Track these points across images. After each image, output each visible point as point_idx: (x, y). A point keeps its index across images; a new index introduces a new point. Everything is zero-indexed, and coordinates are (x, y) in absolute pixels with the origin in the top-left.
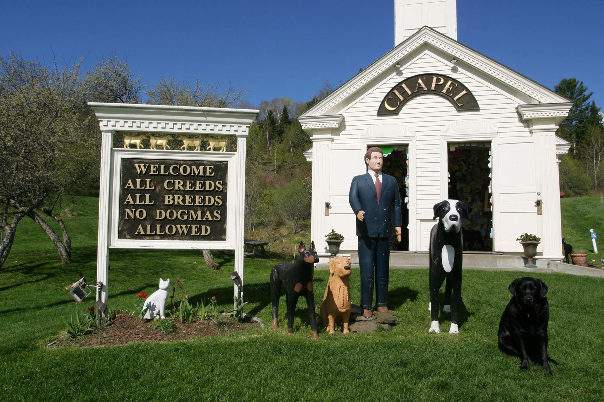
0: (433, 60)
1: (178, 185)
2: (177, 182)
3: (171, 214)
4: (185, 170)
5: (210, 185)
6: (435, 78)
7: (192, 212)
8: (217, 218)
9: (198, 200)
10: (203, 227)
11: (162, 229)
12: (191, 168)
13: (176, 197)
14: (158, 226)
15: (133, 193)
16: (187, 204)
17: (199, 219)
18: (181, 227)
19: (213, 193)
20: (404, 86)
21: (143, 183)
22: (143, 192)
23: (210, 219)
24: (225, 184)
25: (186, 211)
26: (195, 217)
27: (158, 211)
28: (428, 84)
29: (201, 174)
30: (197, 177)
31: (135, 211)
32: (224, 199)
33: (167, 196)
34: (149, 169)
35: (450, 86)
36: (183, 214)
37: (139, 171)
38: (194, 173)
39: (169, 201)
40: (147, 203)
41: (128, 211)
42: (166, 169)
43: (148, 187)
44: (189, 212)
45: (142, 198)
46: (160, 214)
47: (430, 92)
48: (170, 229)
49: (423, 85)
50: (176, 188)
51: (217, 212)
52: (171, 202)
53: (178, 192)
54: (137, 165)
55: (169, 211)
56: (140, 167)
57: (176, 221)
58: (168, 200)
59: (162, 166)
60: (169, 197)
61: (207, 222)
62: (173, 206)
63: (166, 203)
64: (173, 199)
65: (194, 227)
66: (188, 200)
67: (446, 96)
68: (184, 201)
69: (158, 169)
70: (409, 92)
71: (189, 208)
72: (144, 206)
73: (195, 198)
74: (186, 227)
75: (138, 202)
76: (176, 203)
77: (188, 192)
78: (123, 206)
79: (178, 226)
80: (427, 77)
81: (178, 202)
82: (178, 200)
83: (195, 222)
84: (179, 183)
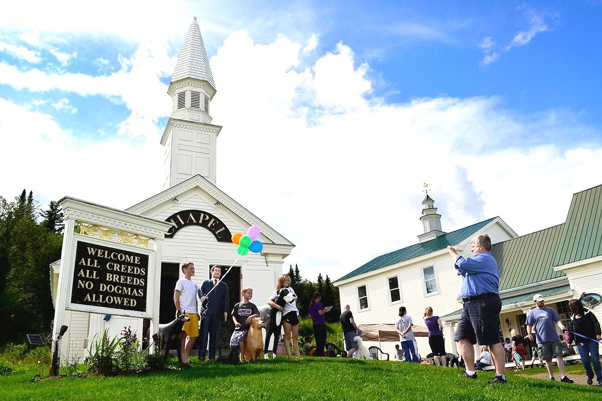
0: (201, 201)
1: (116, 267)
2: (115, 264)
3: (111, 288)
4: (121, 257)
5: (138, 271)
6: (202, 215)
7: (125, 288)
8: (141, 294)
9: (129, 280)
10: (132, 300)
11: (104, 299)
12: (125, 256)
13: (115, 275)
14: (101, 296)
15: (85, 268)
16: (122, 282)
17: (129, 294)
18: (117, 299)
19: (139, 276)
20: (178, 216)
21: (92, 262)
22: (92, 269)
23: (137, 295)
24: (146, 272)
25: (121, 287)
26: (126, 292)
27: (101, 285)
28: (197, 218)
29: (132, 262)
30: (129, 264)
31: (85, 283)
32: (146, 282)
33: (108, 274)
34: (97, 252)
35: (213, 223)
36: (118, 289)
37: (90, 253)
38: (127, 260)
39: (109, 279)
40: (94, 277)
41: (80, 281)
42: (109, 255)
43: (95, 266)
44: (122, 288)
45: (91, 274)
46: (103, 287)
47: (198, 224)
48: (109, 300)
49: (193, 218)
50: (115, 269)
51: (141, 291)
52: (111, 280)
53: (116, 272)
54: (88, 248)
55: (109, 286)
56: (91, 250)
57: (114, 294)
58: (109, 277)
59: (106, 252)
60: (109, 275)
61: (134, 297)
62: (111, 282)
63: (108, 279)
64: (113, 277)
65: (125, 299)
66: (122, 279)
67: (210, 229)
68: (120, 279)
69: (104, 254)
70: (183, 223)
71: (123, 285)
72: (92, 280)
73: (127, 278)
74: (120, 299)
75: (87, 276)
76: (114, 280)
77: (123, 274)
78: (76, 278)
79: (115, 298)
80: (197, 213)
81: (116, 280)
82: (116, 278)
83: (126, 296)
84: (117, 266)
